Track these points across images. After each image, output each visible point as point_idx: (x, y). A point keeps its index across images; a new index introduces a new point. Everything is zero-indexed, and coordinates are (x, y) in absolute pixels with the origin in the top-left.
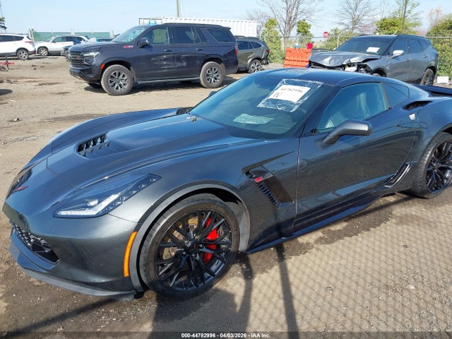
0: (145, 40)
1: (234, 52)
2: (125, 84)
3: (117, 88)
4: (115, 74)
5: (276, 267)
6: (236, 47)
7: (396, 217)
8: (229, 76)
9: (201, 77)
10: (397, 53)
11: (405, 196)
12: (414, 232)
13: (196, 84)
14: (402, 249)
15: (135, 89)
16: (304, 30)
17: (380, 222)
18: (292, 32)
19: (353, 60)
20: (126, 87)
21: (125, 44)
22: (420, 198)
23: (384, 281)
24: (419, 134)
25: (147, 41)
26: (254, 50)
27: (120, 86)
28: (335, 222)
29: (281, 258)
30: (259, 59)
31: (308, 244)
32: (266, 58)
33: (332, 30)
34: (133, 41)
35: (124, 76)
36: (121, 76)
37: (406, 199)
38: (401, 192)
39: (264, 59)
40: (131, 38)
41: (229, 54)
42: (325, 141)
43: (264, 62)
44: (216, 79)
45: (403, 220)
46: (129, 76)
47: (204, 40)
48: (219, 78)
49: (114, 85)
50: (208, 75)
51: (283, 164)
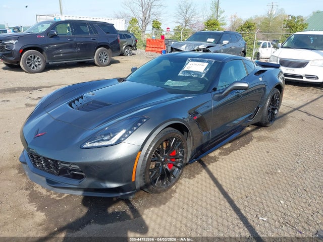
0: (54, 32)
1: (117, 41)
2: (39, 65)
3: (33, 68)
4: (31, 57)
5: (204, 171)
6: (119, 38)
7: (256, 138)
8: (113, 58)
9: (95, 58)
10: (225, 42)
11: (255, 127)
12: (268, 145)
13: (92, 64)
14: (266, 154)
15: (47, 68)
16: (157, 26)
17: (249, 142)
18: (147, 27)
19: (201, 47)
20: (40, 67)
21: (37, 34)
22: (265, 127)
23: (264, 171)
24: (264, 89)
25: (55, 33)
26: (126, 39)
27: (36, 66)
28: (225, 144)
29: (204, 166)
30: (131, 46)
31: (215, 156)
32: (135, 45)
33: (176, 27)
34: (44, 32)
35: (38, 59)
36: (36, 59)
37: (257, 128)
38: (252, 125)
39: (134, 46)
40: (42, 29)
41: (114, 42)
42: (223, 94)
43: (134, 48)
44: (105, 59)
45: (260, 139)
46: (42, 58)
47: (96, 32)
48: (108, 59)
49: (31, 65)
50: (100, 57)
51: (208, 107)
